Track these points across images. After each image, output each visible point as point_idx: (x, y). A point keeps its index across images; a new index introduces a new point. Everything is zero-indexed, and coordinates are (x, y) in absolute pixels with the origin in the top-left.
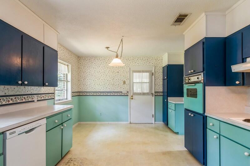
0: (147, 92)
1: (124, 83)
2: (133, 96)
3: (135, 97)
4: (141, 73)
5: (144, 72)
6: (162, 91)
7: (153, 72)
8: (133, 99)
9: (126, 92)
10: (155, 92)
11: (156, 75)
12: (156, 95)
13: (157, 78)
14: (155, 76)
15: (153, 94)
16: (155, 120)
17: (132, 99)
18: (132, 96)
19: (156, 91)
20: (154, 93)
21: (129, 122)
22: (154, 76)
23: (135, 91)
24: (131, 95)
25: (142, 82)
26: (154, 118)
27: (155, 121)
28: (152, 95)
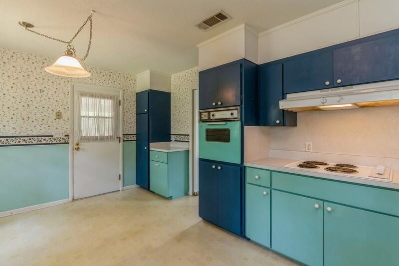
0: (109, 135)
1: (59, 115)
2: (80, 144)
3: (83, 145)
4: (97, 100)
5: (103, 98)
6: (135, 132)
7: (121, 98)
8: (80, 151)
9: (63, 136)
10: (123, 135)
11: (125, 105)
12: (125, 139)
13: (127, 110)
14: (123, 106)
15: (120, 138)
16: (123, 184)
17: (78, 149)
18: (78, 144)
19: (125, 133)
20: (121, 136)
21: (70, 199)
22: (121, 107)
23: (84, 134)
24: (75, 142)
25: (100, 115)
26: (121, 182)
27: (123, 186)
28: (118, 139)
